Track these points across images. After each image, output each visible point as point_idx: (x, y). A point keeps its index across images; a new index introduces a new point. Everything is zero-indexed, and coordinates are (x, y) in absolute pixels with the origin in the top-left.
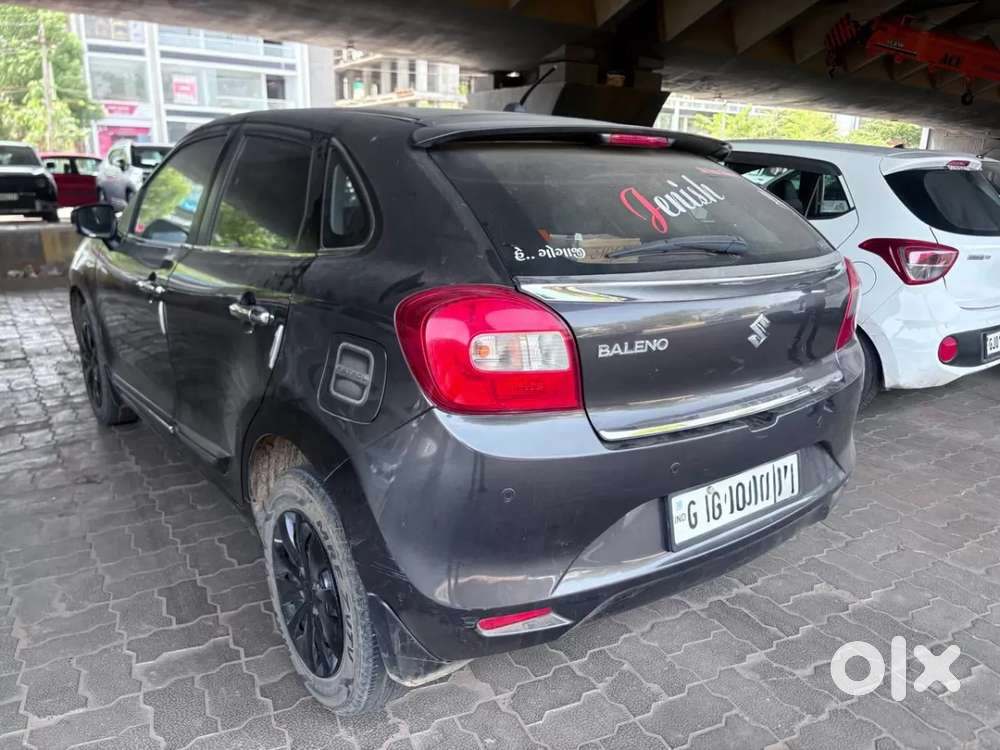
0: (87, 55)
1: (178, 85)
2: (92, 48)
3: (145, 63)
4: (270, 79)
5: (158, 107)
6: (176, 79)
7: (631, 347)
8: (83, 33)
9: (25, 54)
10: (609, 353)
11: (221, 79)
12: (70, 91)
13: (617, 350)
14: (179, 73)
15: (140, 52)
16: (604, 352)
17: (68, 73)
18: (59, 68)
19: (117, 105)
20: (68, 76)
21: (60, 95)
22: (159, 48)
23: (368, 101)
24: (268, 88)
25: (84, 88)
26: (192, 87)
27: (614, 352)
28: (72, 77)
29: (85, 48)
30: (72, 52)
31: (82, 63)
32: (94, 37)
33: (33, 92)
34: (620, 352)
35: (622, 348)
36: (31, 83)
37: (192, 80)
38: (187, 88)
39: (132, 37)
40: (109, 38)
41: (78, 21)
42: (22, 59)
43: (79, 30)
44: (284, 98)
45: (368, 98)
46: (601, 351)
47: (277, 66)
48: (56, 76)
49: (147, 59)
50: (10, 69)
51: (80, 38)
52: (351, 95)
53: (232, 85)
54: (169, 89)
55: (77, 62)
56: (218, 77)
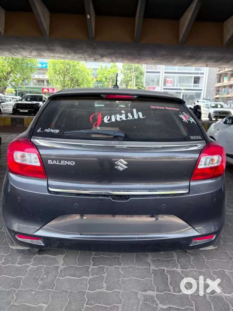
0: (145, 74)
1: (168, 81)
2: (147, 72)
3: (160, 75)
4: (195, 78)
5: (161, 87)
6: (167, 79)
7: (60, 162)
8: (145, 68)
9: (130, 75)
10: (51, 163)
11: (180, 79)
12: (139, 84)
13: (55, 162)
14: (168, 78)
15: (159, 72)
16: (50, 162)
17: (139, 79)
18: (137, 78)
19: (150, 87)
20: (139, 80)
21: (136, 85)
22: (164, 71)
23: (228, 83)
24: (194, 80)
25: (142, 83)
26: (171, 81)
27: (53, 163)
28: (140, 80)
29: (145, 72)
30: (141, 74)
31: (144, 76)
32: (148, 69)
33: (130, 84)
34: (55, 163)
35: (57, 162)
36: (130, 82)
37: (172, 79)
38: (170, 82)
39: (158, 69)
40: (152, 69)
41: (144, 66)
42: (129, 76)
43: (144, 68)
44: (199, 83)
45: (229, 82)
46: (49, 162)
47: (198, 73)
48: (136, 80)
49: (160, 74)
50: (126, 79)
51: (144, 69)
52: (223, 81)
53: (183, 80)
54: (165, 82)
55: (142, 76)
56: (180, 78)
